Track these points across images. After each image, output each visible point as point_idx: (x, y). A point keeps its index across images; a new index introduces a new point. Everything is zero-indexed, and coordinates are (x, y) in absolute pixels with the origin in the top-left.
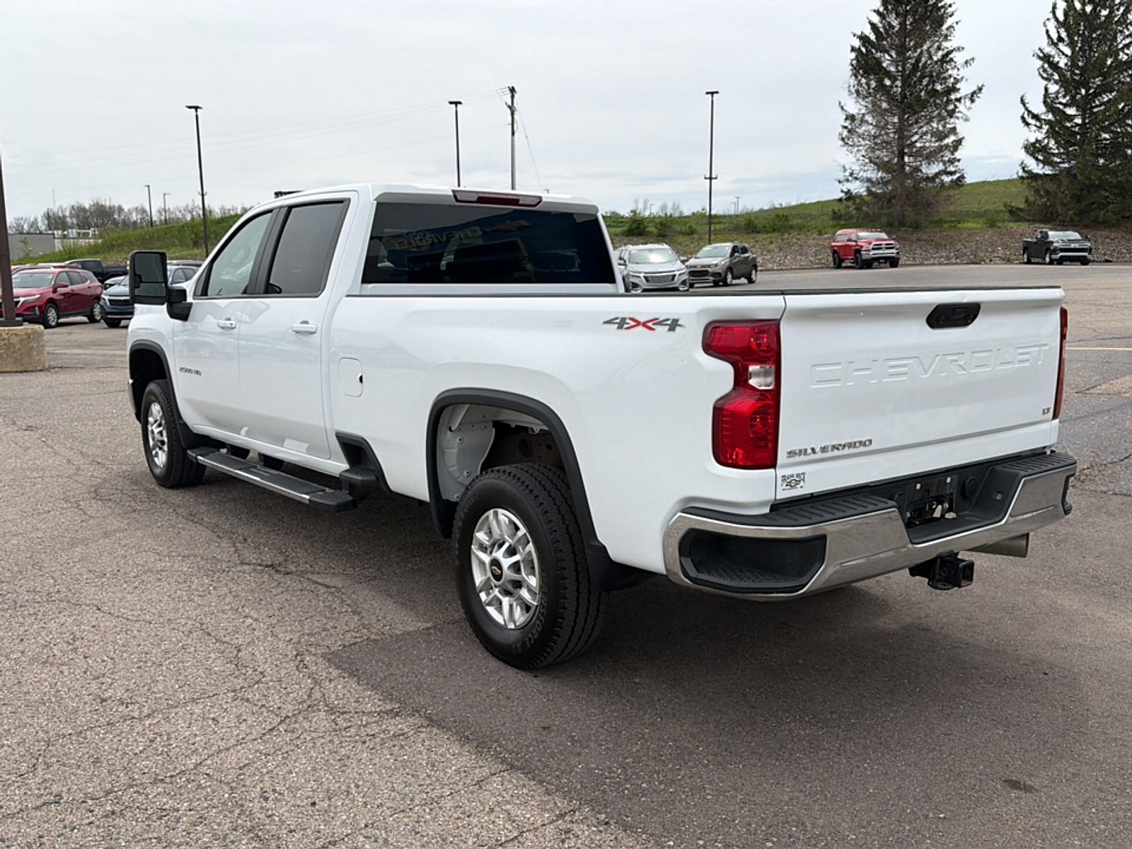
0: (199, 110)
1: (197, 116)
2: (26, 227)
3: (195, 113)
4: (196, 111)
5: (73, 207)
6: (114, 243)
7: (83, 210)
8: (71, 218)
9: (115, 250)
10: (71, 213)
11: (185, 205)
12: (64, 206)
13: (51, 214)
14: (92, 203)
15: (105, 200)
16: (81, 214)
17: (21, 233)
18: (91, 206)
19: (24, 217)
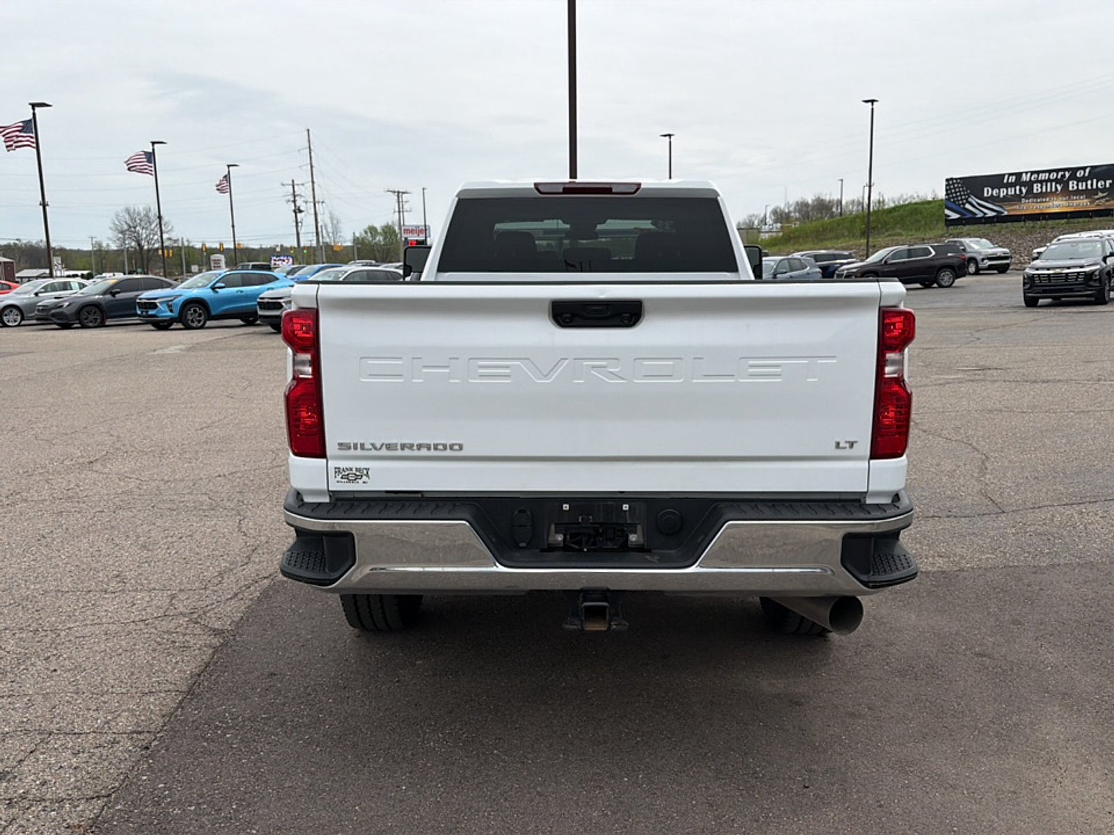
0: (875, 103)
1: (872, 109)
2: (756, 223)
3: (871, 107)
4: (872, 104)
5: (797, 203)
6: (792, 235)
7: (806, 205)
8: (795, 212)
9: (792, 242)
10: (795, 208)
11: (899, 195)
12: (791, 202)
13: (778, 210)
14: (814, 198)
15: (826, 195)
16: (805, 209)
17: (752, 228)
18: (813, 201)
19: (756, 214)
